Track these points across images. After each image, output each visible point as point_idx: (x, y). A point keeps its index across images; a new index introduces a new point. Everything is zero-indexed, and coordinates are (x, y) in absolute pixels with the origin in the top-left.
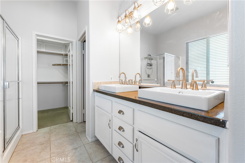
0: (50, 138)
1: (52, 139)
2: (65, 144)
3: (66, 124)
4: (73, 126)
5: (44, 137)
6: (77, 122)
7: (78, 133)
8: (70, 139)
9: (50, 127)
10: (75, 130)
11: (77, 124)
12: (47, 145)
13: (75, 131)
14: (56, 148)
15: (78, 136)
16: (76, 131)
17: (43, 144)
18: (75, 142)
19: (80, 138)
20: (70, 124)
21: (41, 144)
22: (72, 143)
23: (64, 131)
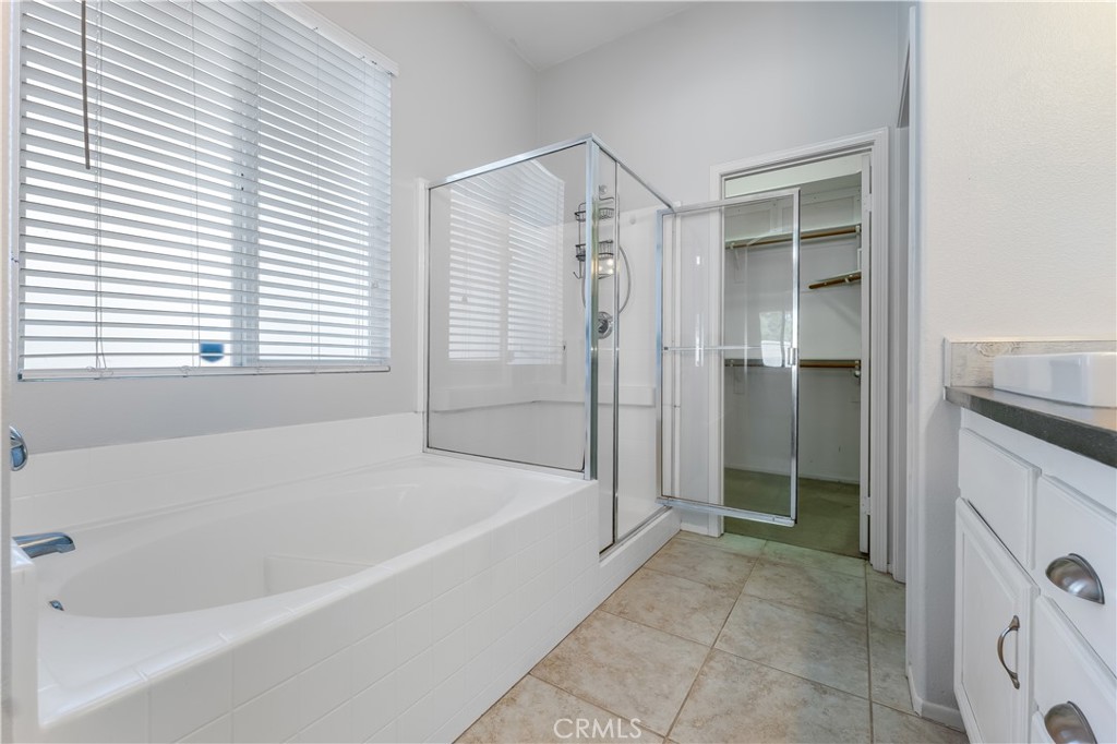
0: (743, 582)
1: (751, 589)
2: (785, 637)
3: (832, 556)
4: (862, 583)
5: (730, 569)
6: (889, 574)
7: (869, 625)
8: (817, 632)
9: (764, 542)
10: (860, 606)
11: (886, 580)
12: (723, 597)
13: (859, 610)
14: (746, 627)
15: (864, 640)
16: (864, 611)
17: (715, 588)
18: (834, 658)
19: (864, 655)
20: (853, 567)
21: (710, 586)
22: (818, 652)
23: (807, 583)
